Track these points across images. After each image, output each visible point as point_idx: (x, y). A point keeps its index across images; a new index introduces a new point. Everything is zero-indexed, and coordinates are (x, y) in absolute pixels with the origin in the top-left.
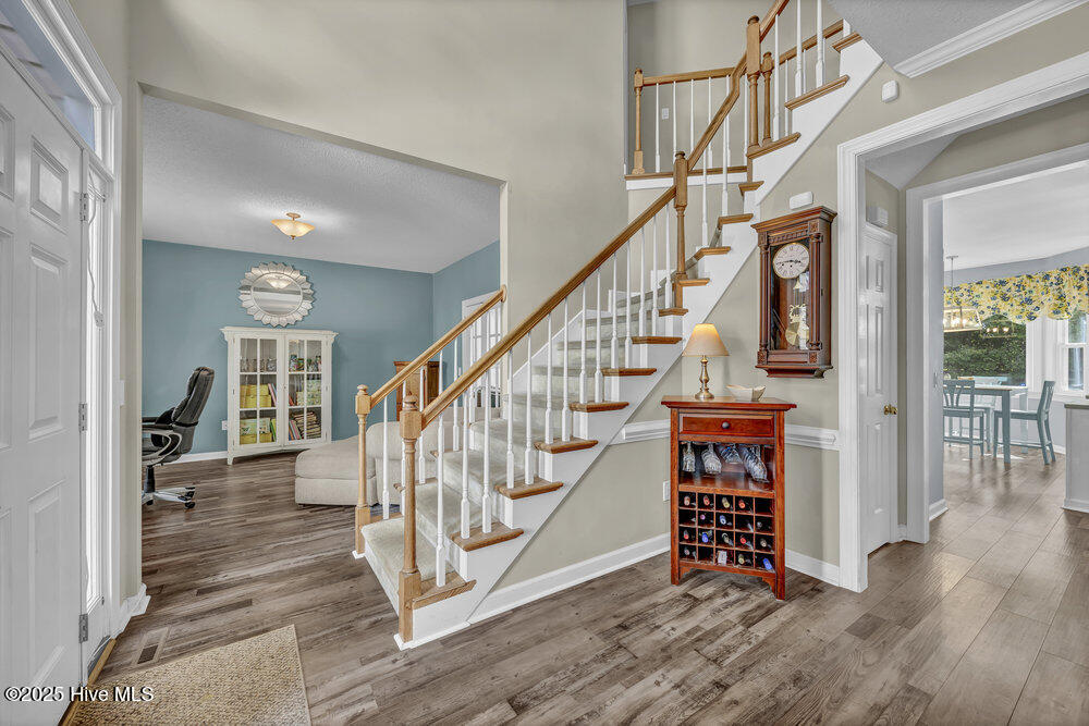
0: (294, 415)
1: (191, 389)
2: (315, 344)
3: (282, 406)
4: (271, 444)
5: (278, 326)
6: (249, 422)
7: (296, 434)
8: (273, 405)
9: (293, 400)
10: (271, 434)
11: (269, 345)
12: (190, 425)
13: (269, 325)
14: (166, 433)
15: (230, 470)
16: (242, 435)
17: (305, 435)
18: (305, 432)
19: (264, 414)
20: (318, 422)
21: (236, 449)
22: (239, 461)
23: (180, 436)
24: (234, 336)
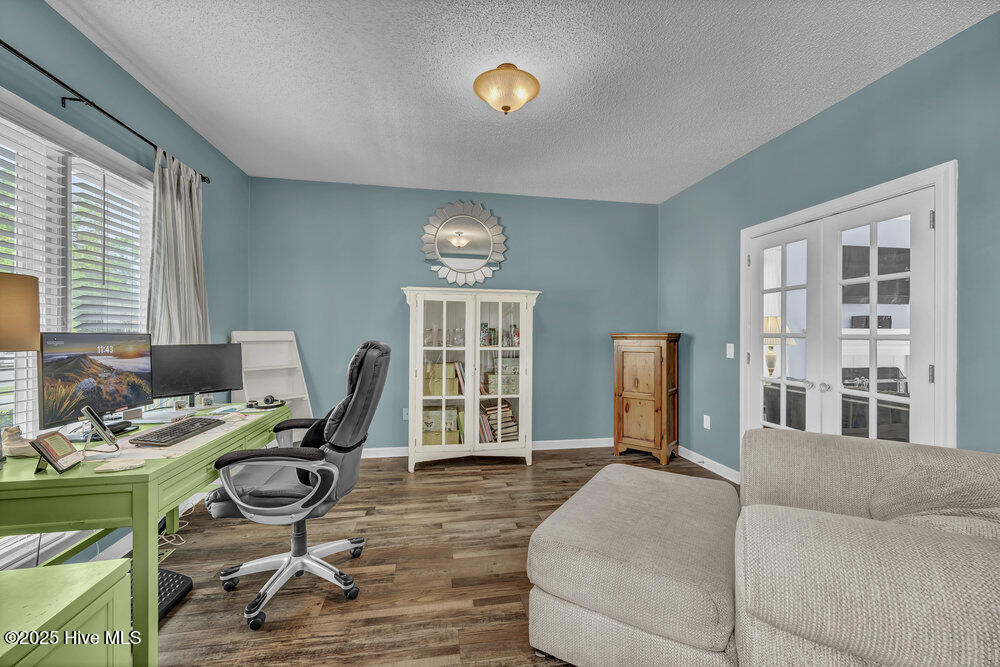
0: (487, 406)
1: (353, 381)
2: (512, 309)
3: (472, 396)
4: (456, 447)
5: (466, 285)
6: (433, 413)
7: (488, 435)
8: (460, 392)
9: (485, 387)
10: (457, 433)
11: (457, 308)
12: (353, 448)
13: (454, 284)
14: (313, 467)
15: (413, 484)
16: (426, 432)
17: (499, 437)
18: (499, 432)
19: (451, 405)
20: (515, 419)
21: (418, 451)
22: (422, 466)
23: (335, 470)
24: (417, 297)
